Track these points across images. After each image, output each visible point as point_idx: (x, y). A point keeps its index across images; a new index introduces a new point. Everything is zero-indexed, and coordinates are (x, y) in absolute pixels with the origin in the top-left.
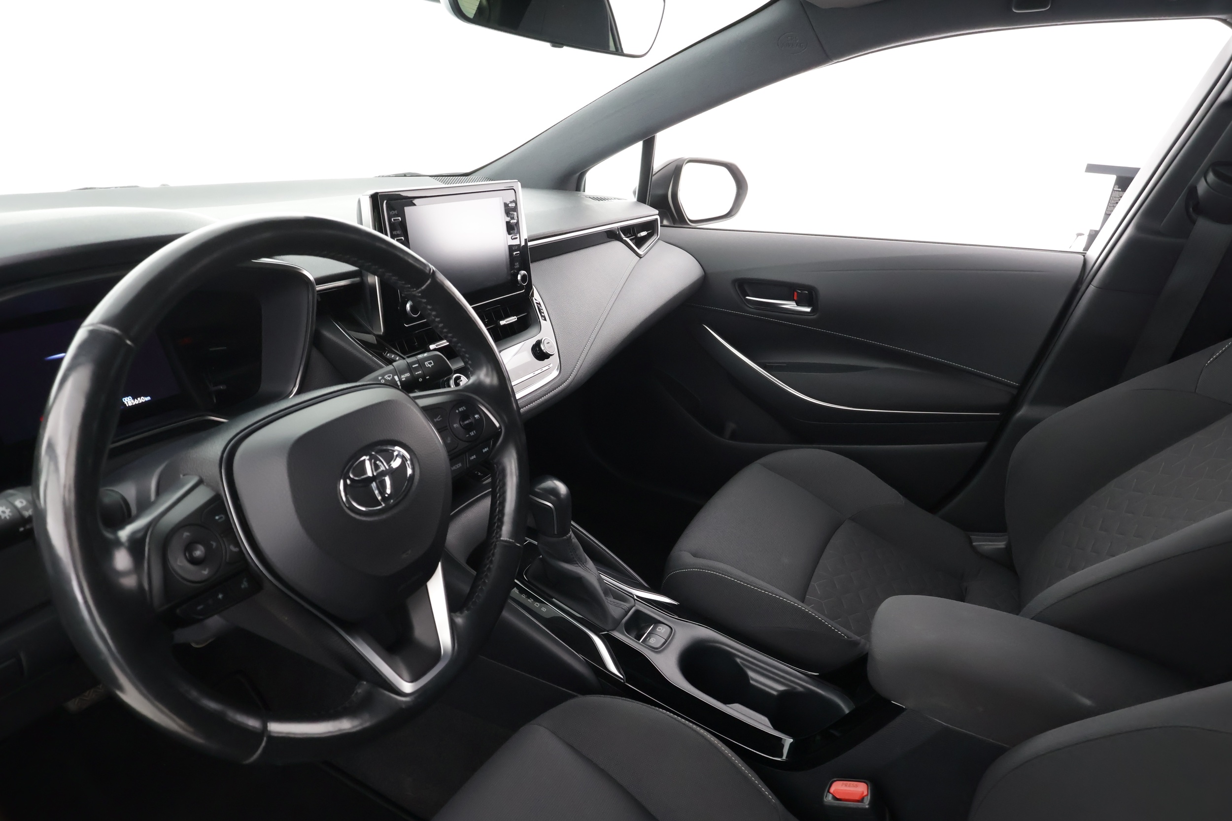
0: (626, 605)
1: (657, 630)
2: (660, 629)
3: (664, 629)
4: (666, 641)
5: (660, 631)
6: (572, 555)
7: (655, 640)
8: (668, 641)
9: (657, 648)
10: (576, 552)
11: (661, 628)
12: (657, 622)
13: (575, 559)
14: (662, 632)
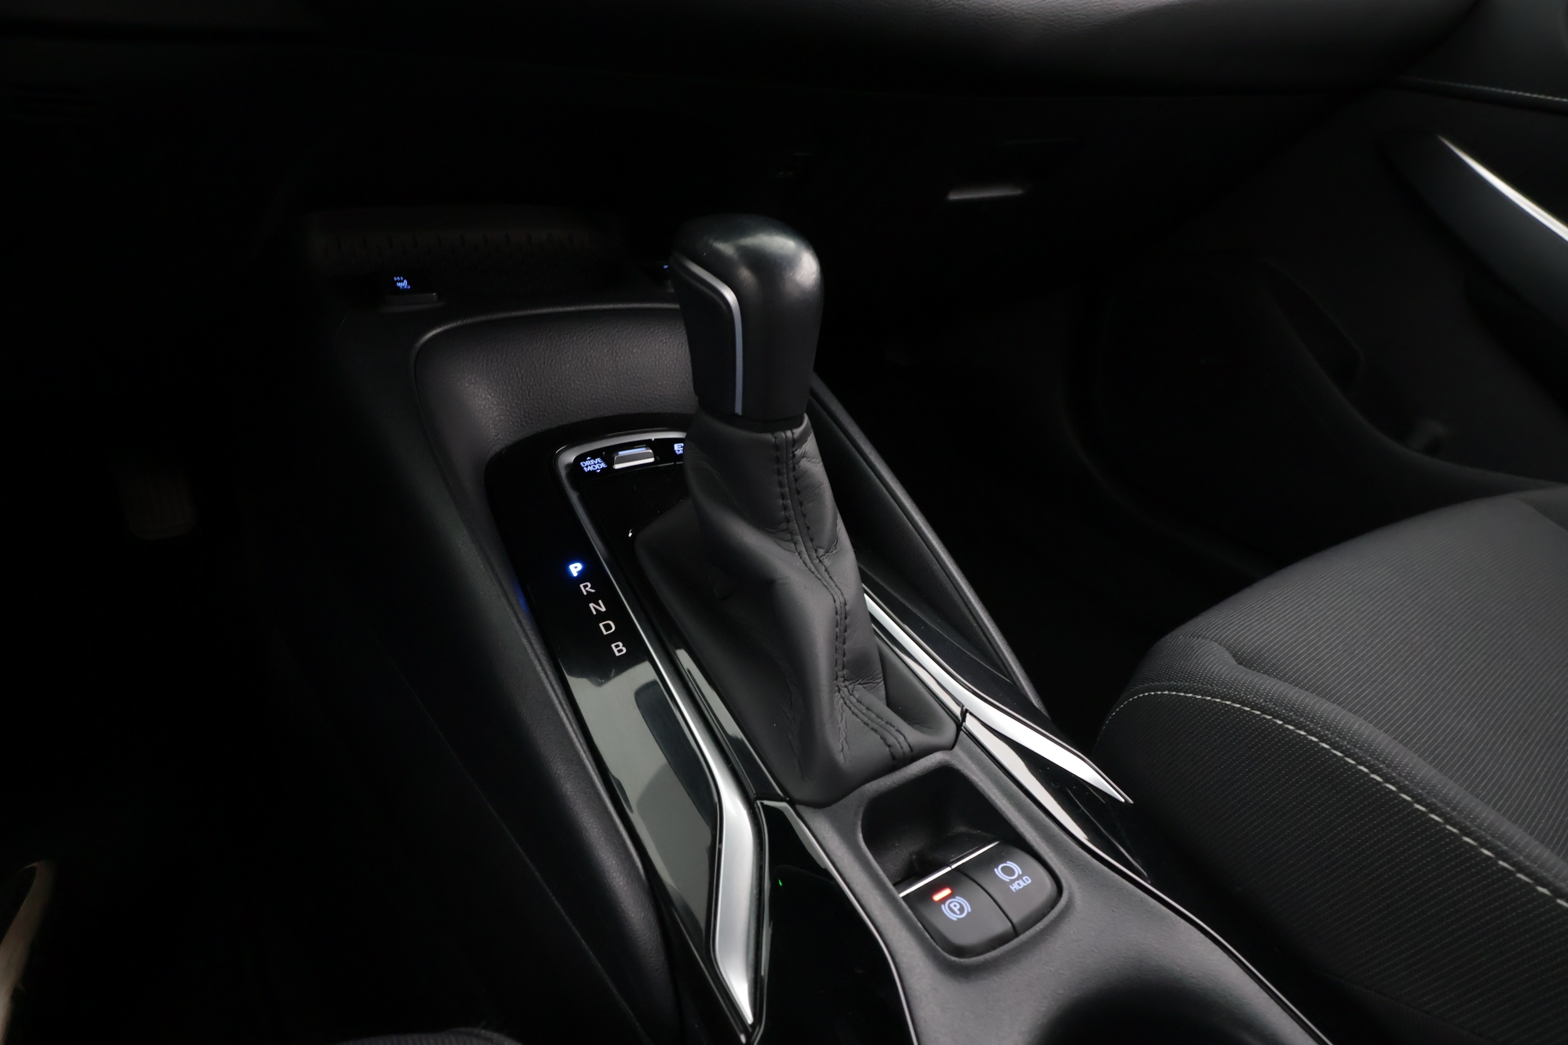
0: (914, 736)
1: (998, 871)
2: (1009, 871)
3: (1027, 880)
4: (1015, 932)
5: (1006, 878)
6: (785, 508)
7: (968, 908)
8: (1023, 937)
9: (960, 951)
10: (801, 504)
11: (1018, 870)
12: (1015, 842)
13: (794, 525)
14: (1015, 887)
